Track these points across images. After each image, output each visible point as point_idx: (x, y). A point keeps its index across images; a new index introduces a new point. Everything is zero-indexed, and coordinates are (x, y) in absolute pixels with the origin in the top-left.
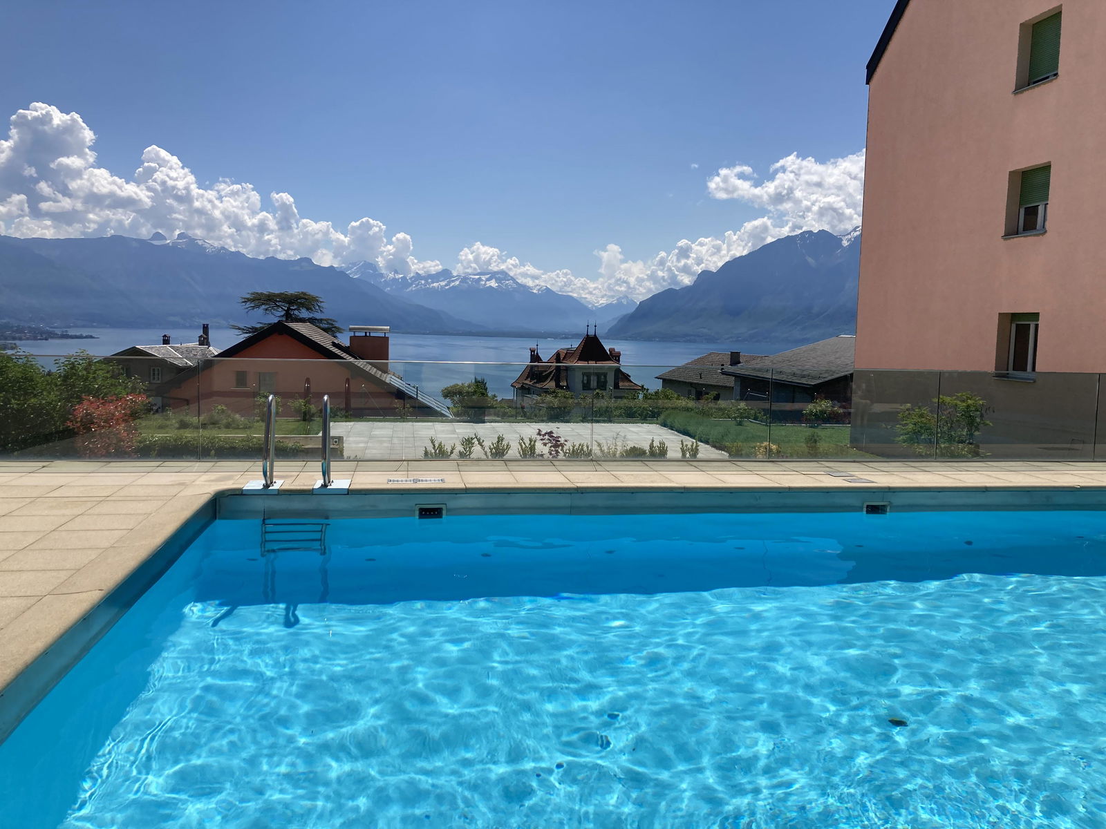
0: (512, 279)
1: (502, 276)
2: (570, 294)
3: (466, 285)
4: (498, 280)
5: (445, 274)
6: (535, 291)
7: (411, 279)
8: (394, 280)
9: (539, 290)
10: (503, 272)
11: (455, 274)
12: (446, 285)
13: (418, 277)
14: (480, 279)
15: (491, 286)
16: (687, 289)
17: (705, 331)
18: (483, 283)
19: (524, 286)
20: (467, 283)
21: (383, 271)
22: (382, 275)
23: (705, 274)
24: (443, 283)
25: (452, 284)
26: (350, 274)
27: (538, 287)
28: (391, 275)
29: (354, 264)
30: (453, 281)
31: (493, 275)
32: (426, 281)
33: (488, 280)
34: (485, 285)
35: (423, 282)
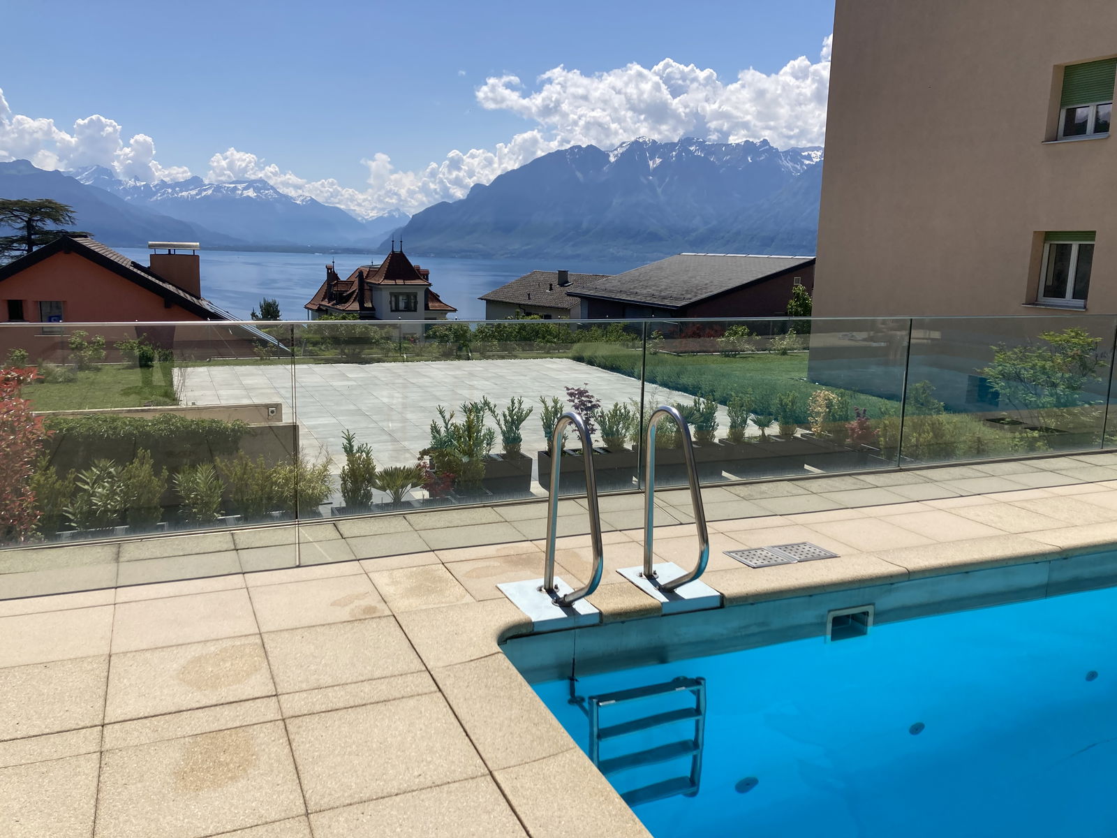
0: (272, 188)
1: (260, 185)
2: (338, 206)
3: (220, 194)
4: (256, 190)
5: (195, 182)
6: (298, 202)
7: (155, 186)
8: (135, 187)
9: (303, 201)
10: (261, 181)
11: (206, 182)
12: (197, 194)
13: (163, 184)
14: (235, 188)
15: (248, 196)
16: (461, 203)
17: (480, 246)
18: (240, 192)
19: (286, 197)
20: (221, 192)
21: (121, 178)
22: (120, 182)
23: (478, 187)
24: (193, 192)
25: (204, 194)
26: (81, 179)
27: (302, 198)
28: (132, 183)
29: (85, 169)
30: (205, 190)
31: (251, 184)
32: (173, 189)
33: (245, 189)
34: (242, 194)
35: (170, 190)
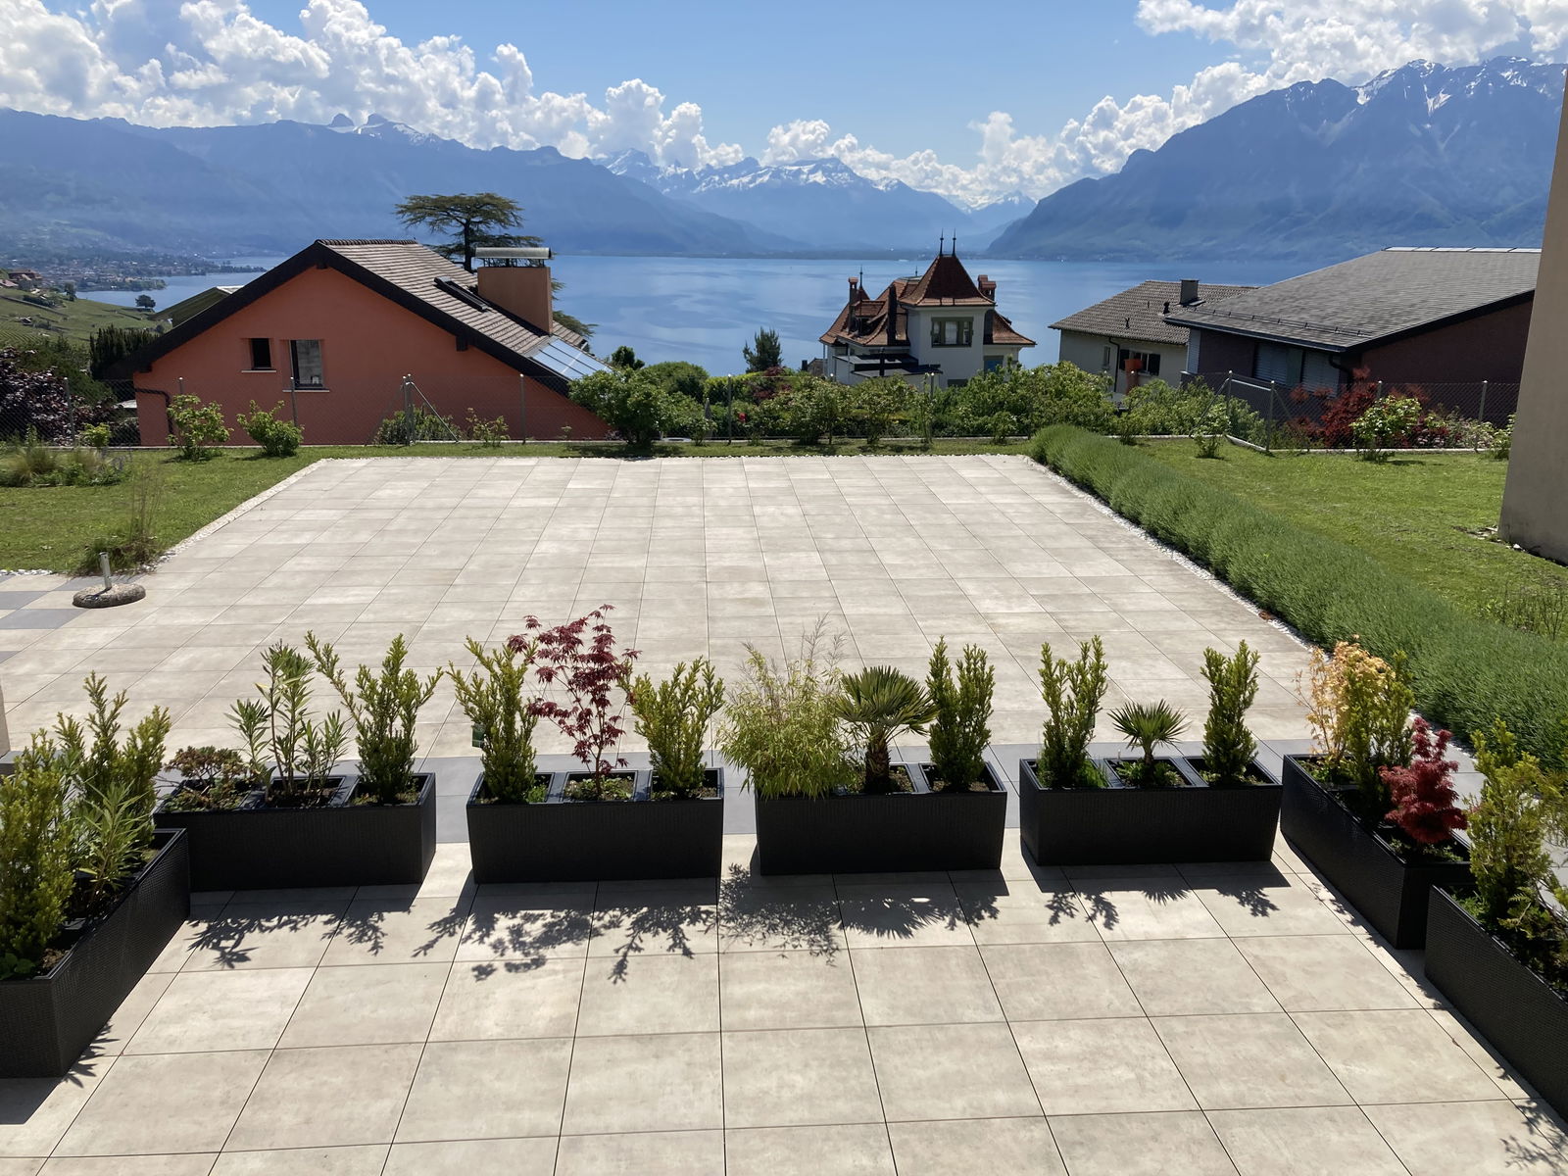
0: (846, 169)
1: (832, 166)
2: (935, 190)
3: (779, 181)
4: (826, 172)
5: (749, 165)
6: (881, 188)
7: (699, 174)
8: (675, 176)
9: (887, 186)
10: (835, 160)
11: (762, 164)
12: (750, 182)
13: (709, 171)
14: (799, 172)
15: (815, 182)
16: (1112, 179)
17: (1137, 243)
18: (805, 176)
19: (865, 181)
20: (780, 177)
21: (661, 164)
22: (657, 170)
23: (1140, 153)
24: (746, 180)
25: (759, 180)
26: (613, 168)
27: (886, 181)
28: (671, 170)
29: (616, 155)
30: (761, 176)
31: (819, 165)
32: (721, 177)
33: (811, 172)
34: (807, 179)
35: (717, 178)
